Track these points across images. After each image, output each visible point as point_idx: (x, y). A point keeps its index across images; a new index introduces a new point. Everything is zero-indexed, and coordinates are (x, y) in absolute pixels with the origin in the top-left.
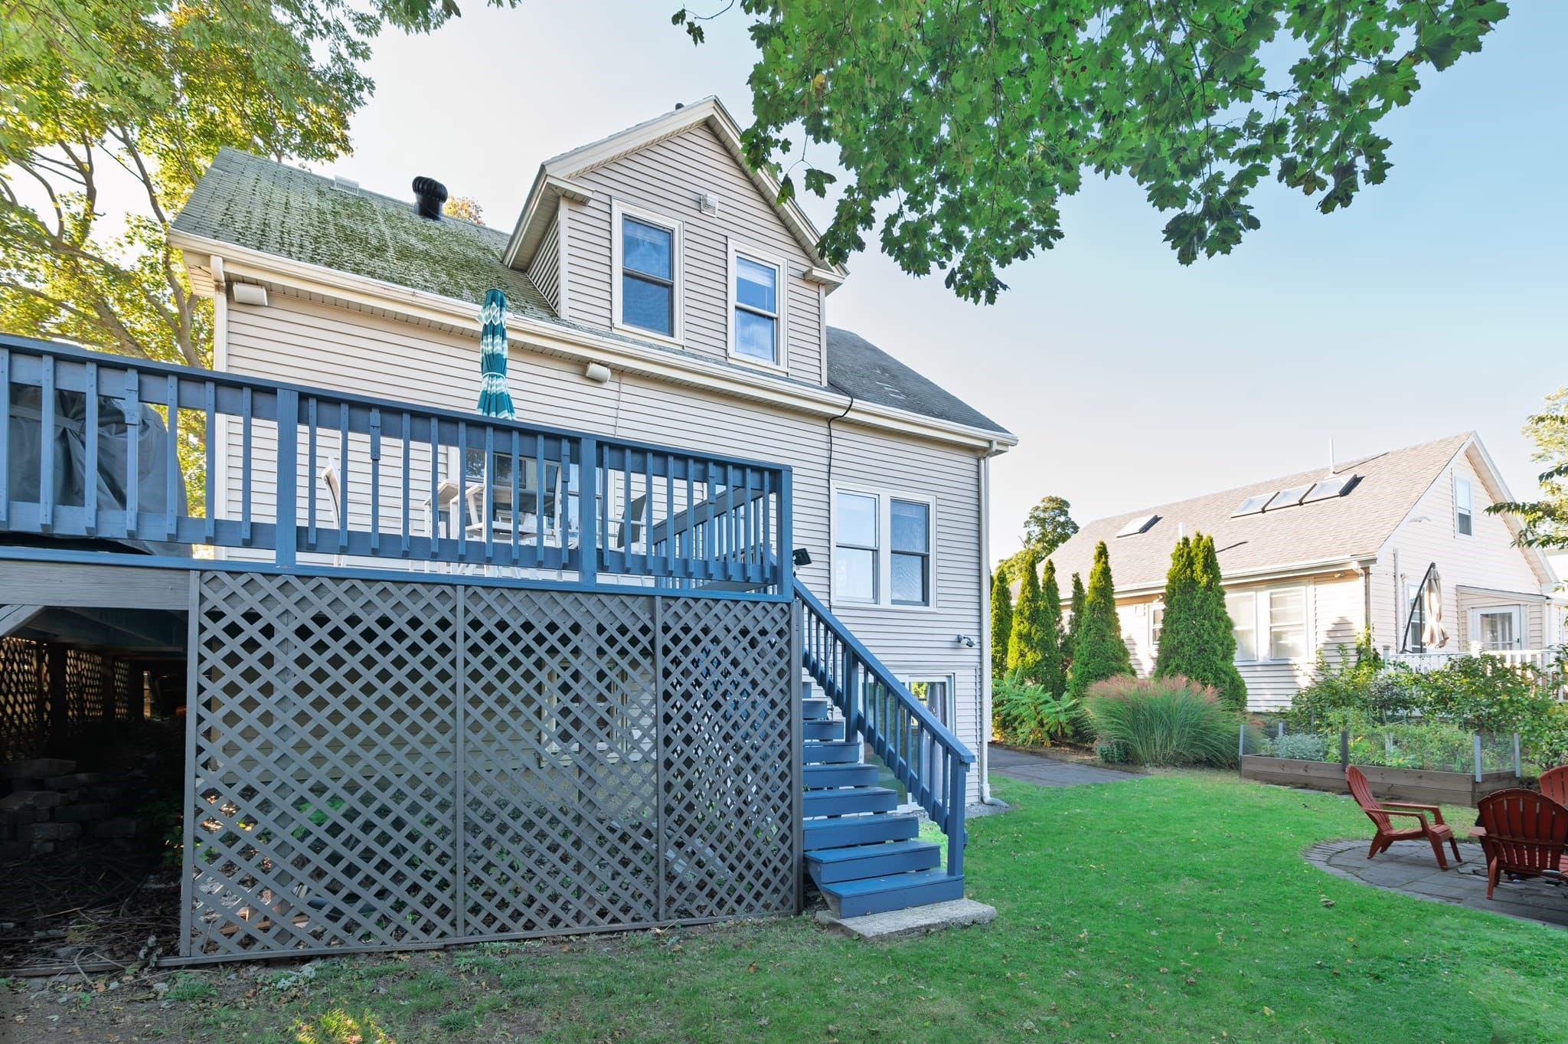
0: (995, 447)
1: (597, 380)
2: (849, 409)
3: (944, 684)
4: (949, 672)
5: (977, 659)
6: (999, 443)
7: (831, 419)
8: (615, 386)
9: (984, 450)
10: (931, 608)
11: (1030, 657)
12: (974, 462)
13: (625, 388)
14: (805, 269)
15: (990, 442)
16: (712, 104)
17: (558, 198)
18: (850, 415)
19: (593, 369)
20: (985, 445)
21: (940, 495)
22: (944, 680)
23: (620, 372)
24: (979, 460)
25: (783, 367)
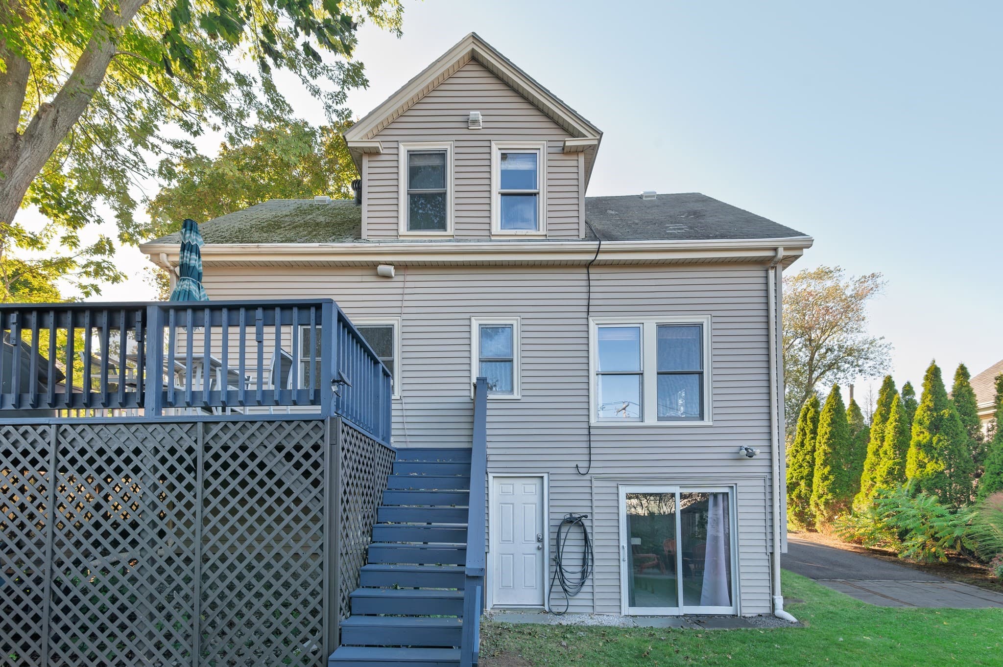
0: (781, 253)
1: (387, 277)
2: (598, 252)
3: (726, 495)
4: (731, 483)
5: (767, 470)
6: (786, 249)
7: (588, 265)
8: (401, 278)
9: (771, 259)
10: (707, 422)
11: (930, 467)
12: (762, 274)
13: (409, 278)
14: (561, 144)
15: (775, 249)
16: (471, 40)
17: (361, 156)
18: (601, 257)
19: (381, 268)
20: (770, 254)
21: (714, 313)
22: (726, 490)
23: (401, 267)
24: (767, 271)
25: (542, 232)
